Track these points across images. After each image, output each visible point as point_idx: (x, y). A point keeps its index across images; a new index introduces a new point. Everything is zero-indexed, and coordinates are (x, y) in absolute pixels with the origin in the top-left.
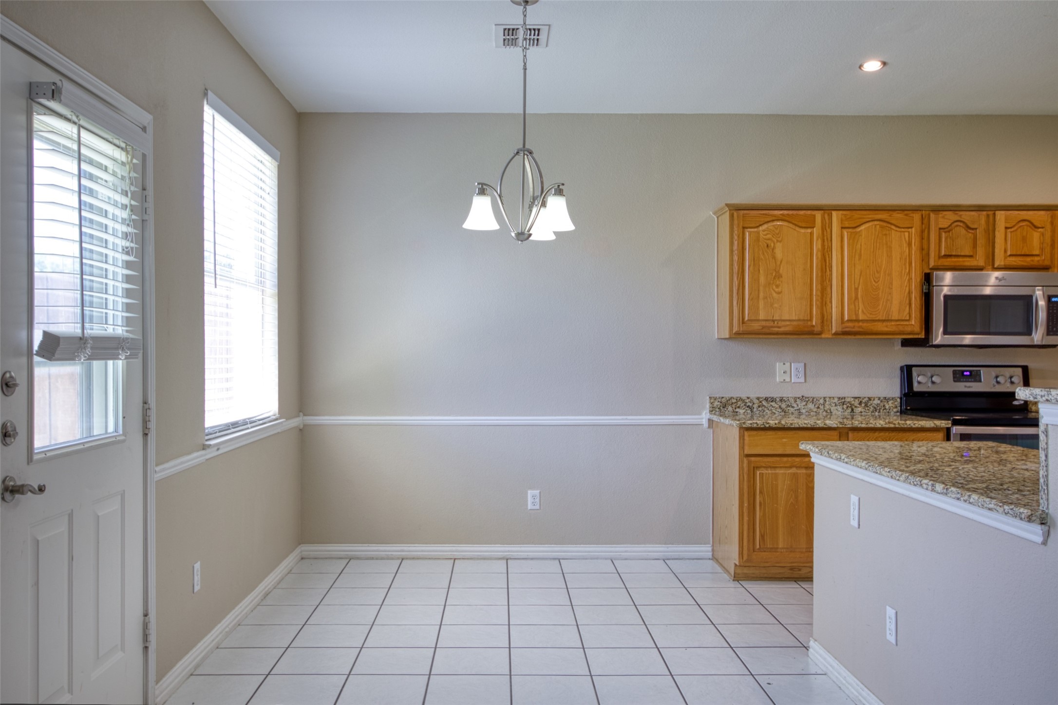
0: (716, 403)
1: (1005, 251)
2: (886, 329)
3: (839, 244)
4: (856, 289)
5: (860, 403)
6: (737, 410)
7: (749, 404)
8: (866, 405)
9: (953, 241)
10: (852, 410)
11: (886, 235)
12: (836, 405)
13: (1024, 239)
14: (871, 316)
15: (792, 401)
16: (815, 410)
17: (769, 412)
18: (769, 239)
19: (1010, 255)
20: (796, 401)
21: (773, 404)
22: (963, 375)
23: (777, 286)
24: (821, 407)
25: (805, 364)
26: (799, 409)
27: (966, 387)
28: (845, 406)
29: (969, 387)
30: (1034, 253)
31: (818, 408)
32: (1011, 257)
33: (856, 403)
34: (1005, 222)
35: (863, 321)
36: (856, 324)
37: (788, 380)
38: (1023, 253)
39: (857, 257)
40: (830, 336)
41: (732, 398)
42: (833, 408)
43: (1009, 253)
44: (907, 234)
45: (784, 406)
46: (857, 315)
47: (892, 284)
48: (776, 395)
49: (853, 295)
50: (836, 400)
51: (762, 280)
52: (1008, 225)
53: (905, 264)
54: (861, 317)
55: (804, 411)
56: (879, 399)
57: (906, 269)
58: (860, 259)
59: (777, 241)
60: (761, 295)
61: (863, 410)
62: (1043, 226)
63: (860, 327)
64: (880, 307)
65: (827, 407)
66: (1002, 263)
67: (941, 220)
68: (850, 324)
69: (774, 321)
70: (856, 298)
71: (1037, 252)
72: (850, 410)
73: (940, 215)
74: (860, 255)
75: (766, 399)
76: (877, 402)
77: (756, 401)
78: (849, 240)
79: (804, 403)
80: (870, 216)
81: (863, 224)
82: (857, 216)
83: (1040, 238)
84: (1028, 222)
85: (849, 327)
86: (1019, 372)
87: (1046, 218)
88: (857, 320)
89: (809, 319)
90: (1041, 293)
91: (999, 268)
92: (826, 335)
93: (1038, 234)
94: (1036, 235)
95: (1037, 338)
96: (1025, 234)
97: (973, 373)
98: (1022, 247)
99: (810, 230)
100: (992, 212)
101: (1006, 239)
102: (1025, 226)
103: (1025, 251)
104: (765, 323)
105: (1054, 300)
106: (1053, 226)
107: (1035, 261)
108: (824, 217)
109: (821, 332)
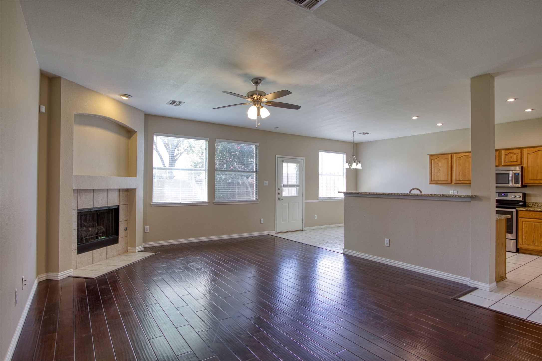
1: (505, 161)
2: (468, 182)
3: (455, 162)
4: (460, 173)
11: (468, 159)
13: (511, 157)
14: (464, 179)
18: (438, 162)
19: (507, 162)
22: (502, 195)
23: (440, 172)
25: (457, 191)
27: (502, 198)
29: (503, 198)
30: (515, 161)
32: (507, 163)
36: (460, 181)
39: (460, 165)
40: (454, 184)
43: (506, 161)
46: (460, 179)
49: (459, 174)
51: (436, 171)
52: (506, 154)
54: (461, 179)
59: (440, 162)
60: (436, 175)
63: (461, 182)
64: (466, 177)
66: (504, 164)
68: (458, 181)
69: (439, 181)
70: (460, 175)
71: (516, 161)
74: (461, 164)
78: (458, 161)
80: (464, 154)
81: (462, 157)
82: (460, 155)
83: (517, 157)
84: (512, 153)
85: (458, 182)
86: (521, 195)
87: (518, 151)
88: (460, 180)
89: (448, 180)
90: (512, 172)
91: (503, 166)
92: (452, 184)
93: (516, 156)
94: (515, 156)
95: (510, 185)
96: (511, 156)
97: (505, 194)
98: (511, 160)
99: (448, 159)
100: (500, 151)
101: (505, 158)
102: (511, 154)
103: (512, 160)
104: (437, 181)
105: (516, 174)
106: (522, 153)
107: (515, 163)
108: (452, 156)
109: (451, 183)
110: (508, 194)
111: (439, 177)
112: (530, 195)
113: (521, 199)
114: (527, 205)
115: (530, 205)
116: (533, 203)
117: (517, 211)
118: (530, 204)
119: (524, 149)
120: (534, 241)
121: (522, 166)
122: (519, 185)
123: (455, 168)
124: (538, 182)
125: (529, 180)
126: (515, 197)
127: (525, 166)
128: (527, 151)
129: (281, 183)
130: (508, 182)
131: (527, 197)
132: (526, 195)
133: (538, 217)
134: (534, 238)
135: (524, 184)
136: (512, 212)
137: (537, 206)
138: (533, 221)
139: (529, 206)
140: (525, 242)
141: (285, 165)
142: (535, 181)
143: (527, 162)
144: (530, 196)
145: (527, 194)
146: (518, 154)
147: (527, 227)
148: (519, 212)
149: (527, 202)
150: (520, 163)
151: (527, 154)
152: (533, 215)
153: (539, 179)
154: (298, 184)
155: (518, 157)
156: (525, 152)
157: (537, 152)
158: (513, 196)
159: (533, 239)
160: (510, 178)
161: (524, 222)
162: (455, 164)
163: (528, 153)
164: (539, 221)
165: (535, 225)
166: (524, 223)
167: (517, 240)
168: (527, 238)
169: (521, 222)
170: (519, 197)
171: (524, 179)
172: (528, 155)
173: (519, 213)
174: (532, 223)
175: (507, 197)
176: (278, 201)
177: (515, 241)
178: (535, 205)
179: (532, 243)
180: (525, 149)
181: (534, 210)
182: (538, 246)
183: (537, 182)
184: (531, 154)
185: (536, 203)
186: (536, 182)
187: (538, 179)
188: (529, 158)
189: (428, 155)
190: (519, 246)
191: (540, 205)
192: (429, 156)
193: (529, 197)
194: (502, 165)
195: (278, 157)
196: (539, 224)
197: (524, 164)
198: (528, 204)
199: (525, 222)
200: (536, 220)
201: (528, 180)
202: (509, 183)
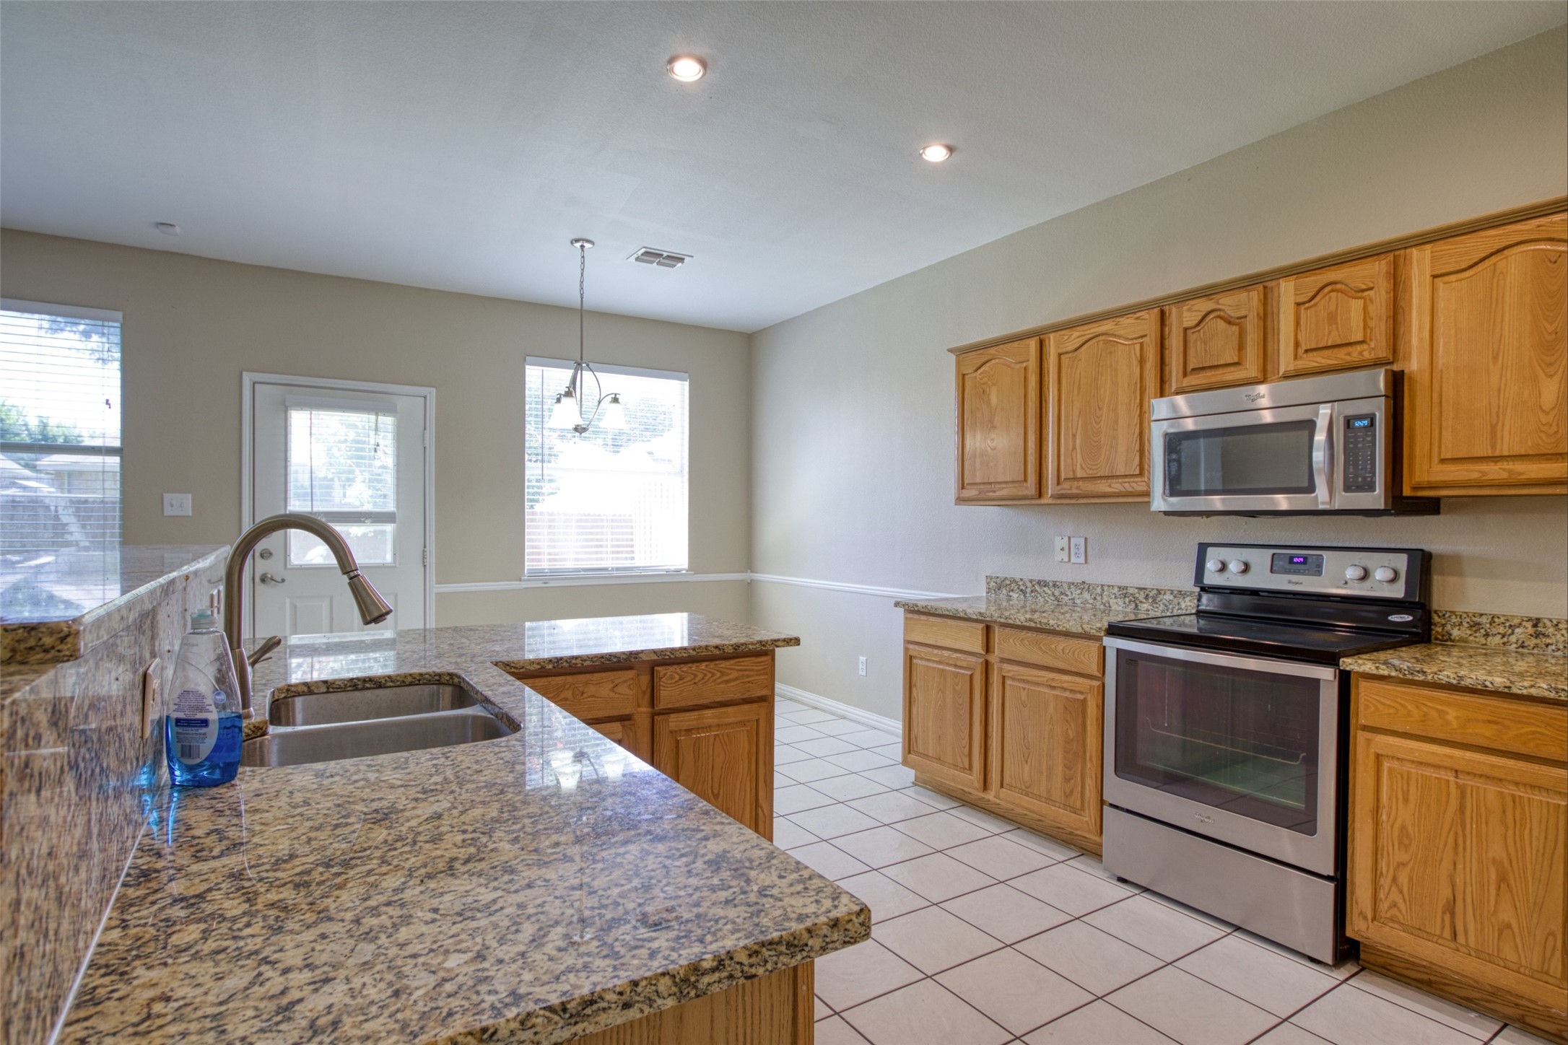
0: (992, 584)
1: (1297, 345)
3: (1057, 376)
4: (1074, 437)
5: (1147, 597)
6: (1011, 594)
7: (1022, 587)
8: (1154, 601)
9: (1205, 344)
10: (1136, 606)
11: (1109, 354)
12: (1116, 598)
13: (1332, 318)
14: (1091, 472)
15: (1066, 586)
16: (1091, 601)
17: (1042, 600)
18: (987, 383)
19: (1306, 351)
20: (1069, 588)
21: (1046, 589)
22: (1291, 561)
23: (994, 439)
24: (1099, 598)
25: (1086, 539)
26: (1073, 599)
27: (1290, 582)
28: (1127, 600)
29: (1297, 583)
30: (1353, 339)
31: (1095, 599)
32: (1311, 355)
33: (1141, 597)
34: (1296, 295)
35: (1082, 479)
36: (1075, 484)
37: (1066, 559)
38: (1329, 344)
39: (1076, 391)
40: (1050, 500)
41: (1006, 578)
42: (1112, 602)
43: (1303, 348)
44: (1138, 347)
45: (1057, 593)
46: (1075, 471)
47: (1116, 422)
48: (1050, 577)
49: (1071, 445)
50: (1116, 590)
51: (979, 434)
52: (1301, 299)
53: (1135, 392)
54: (1079, 475)
55: (1078, 602)
56: (1172, 592)
57: (1135, 397)
58: (1078, 393)
59: (993, 384)
60: (980, 452)
61: (1150, 608)
62: (1372, 285)
63: (1078, 488)
64: (1102, 459)
65: (1105, 599)
66: (1291, 367)
67: (1185, 314)
68: (1068, 485)
69: (991, 483)
70: (1074, 448)
71: (1359, 337)
72: (1133, 606)
73: (1185, 308)
74: (1079, 389)
75: (1039, 583)
76: (1168, 597)
77: (1029, 584)
78: (1067, 373)
79: (1079, 591)
80: (1092, 331)
81: (1084, 344)
82: (1076, 334)
83: (1365, 308)
84: (1339, 286)
85: (1066, 488)
86: (1401, 562)
87: (1377, 269)
88: (1075, 479)
89: (1025, 480)
90: (1329, 411)
91: (1286, 377)
92: (1046, 500)
93: (1361, 302)
94: (1356, 306)
95: (1321, 497)
96: (1333, 308)
97: (1310, 560)
98: (1330, 333)
99: (1025, 365)
100: (1269, 284)
101: (1298, 324)
102: (1333, 294)
103: (1335, 338)
104: (982, 487)
105: (1358, 424)
106: (1397, 282)
107: (1355, 354)
108: (1041, 343)
109: (1040, 495)
110: (1326, 555)
111: (991, 464)
112: (1455, 564)
113: (1398, 591)
114: (1440, 630)
115: (1456, 633)
116: (1477, 619)
117: (1345, 679)
118: (1454, 625)
119: (1408, 251)
120: (1450, 908)
121: (1396, 368)
122: (1376, 498)
123: (1056, 413)
124: (1505, 475)
125: (1443, 461)
126: (1366, 575)
127: (1414, 364)
128: (1428, 262)
129: (283, 503)
130: (1305, 484)
131: (1437, 580)
132: (1435, 564)
133: (1484, 733)
134: (1453, 886)
135: (1407, 492)
136: (1315, 683)
137: (1497, 639)
138: (1448, 763)
139: (1447, 641)
140: (1394, 905)
141: (299, 420)
142: (1484, 467)
143: (1426, 335)
144: (1460, 573)
145: (1441, 557)
146: (1371, 293)
147: (1406, 800)
148: (1357, 687)
149: (1436, 612)
150: (1383, 353)
151: (1428, 279)
152: (1452, 714)
153: (1506, 453)
154: (391, 507)
155: (1372, 309)
156: (1415, 270)
157: (1494, 259)
158: (1351, 573)
159: (1446, 892)
160: (1319, 456)
161: (1386, 765)
162: (1056, 392)
163: (1434, 277)
164: (1493, 766)
165: (1462, 791)
166: (1390, 770)
167: (1340, 879)
168: (1403, 878)
169: (1371, 761)
170: (1390, 575)
171: (1411, 458)
172: (1433, 290)
173: (1358, 694)
174: (1444, 775)
175: (1319, 573)
176: (259, 587)
177: (1331, 885)
178: (1487, 635)
179: (1443, 928)
180: (1415, 253)
181: (1461, 678)
182: (1479, 954)
183: (1495, 471)
184: (1453, 278)
185: (1492, 622)
186: (1484, 474)
187: (1497, 454)
188: (1441, 305)
189: (950, 350)
190: (1357, 927)
191: (1517, 630)
192: (953, 357)
193: (1452, 580)
194: (1281, 372)
195: (256, 380)
196: (1493, 789)
197: (1407, 358)
198: (1444, 626)
199: (1396, 764)
200: (1469, 755)
201: (1435, 460)
202: (1311, 488)
